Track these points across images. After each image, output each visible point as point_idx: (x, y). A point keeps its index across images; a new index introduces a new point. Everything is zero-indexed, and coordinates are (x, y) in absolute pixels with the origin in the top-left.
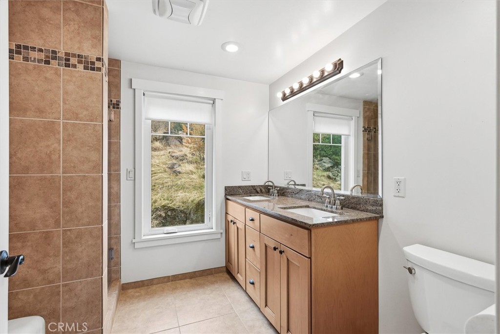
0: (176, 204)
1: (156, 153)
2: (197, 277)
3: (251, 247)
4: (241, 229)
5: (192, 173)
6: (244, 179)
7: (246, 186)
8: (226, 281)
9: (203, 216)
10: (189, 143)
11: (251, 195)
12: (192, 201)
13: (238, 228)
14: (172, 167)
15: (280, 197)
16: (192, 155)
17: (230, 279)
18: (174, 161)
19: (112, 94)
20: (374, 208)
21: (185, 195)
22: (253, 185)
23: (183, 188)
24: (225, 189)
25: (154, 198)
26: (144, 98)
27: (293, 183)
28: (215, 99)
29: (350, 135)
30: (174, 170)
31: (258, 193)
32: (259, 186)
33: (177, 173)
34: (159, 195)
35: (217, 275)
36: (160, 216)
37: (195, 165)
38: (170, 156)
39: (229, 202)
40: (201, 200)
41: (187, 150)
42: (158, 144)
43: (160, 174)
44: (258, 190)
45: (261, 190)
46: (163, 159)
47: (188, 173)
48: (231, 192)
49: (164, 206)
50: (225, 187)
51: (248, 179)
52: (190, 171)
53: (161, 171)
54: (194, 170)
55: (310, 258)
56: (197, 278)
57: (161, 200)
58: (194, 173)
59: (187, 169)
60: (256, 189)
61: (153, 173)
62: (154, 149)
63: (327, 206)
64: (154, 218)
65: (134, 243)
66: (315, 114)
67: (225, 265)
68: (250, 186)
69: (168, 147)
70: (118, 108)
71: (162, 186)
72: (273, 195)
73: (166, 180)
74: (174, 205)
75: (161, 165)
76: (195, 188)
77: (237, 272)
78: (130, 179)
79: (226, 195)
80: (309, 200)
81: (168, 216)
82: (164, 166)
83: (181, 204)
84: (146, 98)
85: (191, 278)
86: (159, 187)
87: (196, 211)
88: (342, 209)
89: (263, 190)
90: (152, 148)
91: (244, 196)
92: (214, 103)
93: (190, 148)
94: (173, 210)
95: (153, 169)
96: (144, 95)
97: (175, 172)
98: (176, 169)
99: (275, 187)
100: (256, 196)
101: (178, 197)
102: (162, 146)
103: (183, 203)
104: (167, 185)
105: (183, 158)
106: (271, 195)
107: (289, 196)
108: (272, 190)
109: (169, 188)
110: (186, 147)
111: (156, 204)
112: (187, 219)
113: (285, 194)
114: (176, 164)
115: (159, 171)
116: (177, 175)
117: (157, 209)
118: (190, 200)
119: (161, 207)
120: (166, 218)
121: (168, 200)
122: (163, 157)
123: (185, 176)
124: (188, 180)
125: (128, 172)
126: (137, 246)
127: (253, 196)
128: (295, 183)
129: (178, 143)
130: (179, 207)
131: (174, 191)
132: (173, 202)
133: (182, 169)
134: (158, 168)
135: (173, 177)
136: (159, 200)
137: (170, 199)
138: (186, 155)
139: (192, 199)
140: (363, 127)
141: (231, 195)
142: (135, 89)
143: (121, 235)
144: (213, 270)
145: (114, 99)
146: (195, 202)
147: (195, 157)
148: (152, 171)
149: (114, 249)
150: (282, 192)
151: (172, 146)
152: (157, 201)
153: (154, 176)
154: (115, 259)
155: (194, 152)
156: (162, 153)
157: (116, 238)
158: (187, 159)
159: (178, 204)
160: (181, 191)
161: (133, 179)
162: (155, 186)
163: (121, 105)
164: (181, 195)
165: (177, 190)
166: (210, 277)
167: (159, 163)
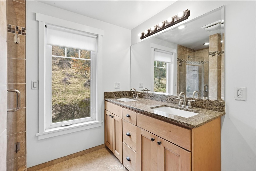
0: (68, 102)
1: (55, 72)
2: (86, 153)
3: (128, 135)
4: (119, 122)
5: (77, 83)
6: (116, 88)
7: (117, 92)
8: (106, 155)
9: (89, 112)
10: (75, 66)
11: (121, 97)
12: (78, 100)
13: (115, 120)
14: (65, 80)
15: (140, 98)
16: (77, 73)
17: (109, 153)
18: (66, 77)
19: (18, 22)
20: (218, 107)
21: (74, 96)
22: (122, 91)
23: (72, 92)
24: (105, 94)
25: (54, 98)
26: (46, 30)
27: (146, 89)
28: (98, 35)
29: (171, 63)
30: (66, 82)
31: (124, 96)
32: (125, 91)
33: (68, 83)
34: (57, 96)
35: (100, 151)
36: (58, 110)
37: (79, 79)
38: (64, 74)
39: (107, 102)
40: (84, 99)
41: (74, 71)
42: (56, 67)
43: (58, 84)
44: (125, 94)
45: (126, 94)
46: (60, 75)
47: (75, 83)
48: (108, 96)
49: (60, 104)
50: (105, 93)
51: (118, 88)
52: (76, 82)
53: (58, 82)
54: (78, 82)
55: (191, 152)
56: (86, 155)
57: (58, 100)
58: (79, 83)
59: (74, 81)
60: (123, 94)
61: (53, 84)
62: (54, 70)
63: (181, 106)
64: (54, 111)
65: (38, 136)
66: (155, 50)
67: (104, 143)
68: (120, 92)
69: (62, 69)
70: (23, 34)
71: (59, 91)
72: (136, 98)
73: (61, 88)
74: (67, 103)
75: (58, 79)
76: (79, 92)
77: (114, 150)
78: (34, 88)
79: (105, 98)
80: (162, 101)
81: (63, 109)
82: (60, 79)
83: (71, 102)
84: (47, 29)
85: (82, 155)
86: (57, 92)
87: (80, 106)
88: (192, 108)
89: (128, 94)
90: (53, 69)
91: (116, 98)
92: (97, 38)
93: (76, 69)
94: (66, 106)
95: (53, 81)
96: (46, 26)
97: (67, 83)
98: (67, 81)
99: (137, 92)
100: (124, 98)
101: (69, 98)
102: (59, 68)
103: (72, 101)
104: (62, 90)
105: (71, 75)
106: (134, 97)
107: (147, 98)
108: (134, 94)
109: (63, 92)
110: (73, 68)
111: (55, 102)
112: (75, 111)
113: (143, 96)
114: (67, 78)
115: (57, 83)
116: (68, 85)
117: (56, 106)
118: (77, 99)
119: (58, 104)
120: (62, 111)
121: (63, 99)
122: (59, 74)
123: (73, 85)
124: (75, 88)
125: (32, 83)
126: (40, 138)
127: (122, 98)
128: (147, 90)
129: (68, 67)
130: (70, 104)
131: (67, 94)
132: (66, 101)
133: (71, 81)
134: (56, 81)
135: (65, 85)
136: (57, 100)
137: (64, 99)
138: (73, 73)
139: (78, 98)
140: (178, 59)
141: (108, 98)
142: (38, 21)
143: (27, 131)
144: (97, 147)
145: (20, 26)
146: (80, 100)
147: (78, 74)
148: (53, 82)
149: (20, 143)
150: (142, 96)
151: (64, 68)
152: (56, 100)
153: (54, 85)
154: (21, 151)
155: (78, 72)
156: (59, 72)
157: (23, 134)
158: (74, 75)
159: (69, 102)
160: (71, 94)
161: (37, 88)
162: (54, 91)
163: (26, 32)
164: (71, 96)
165: (68, 94)
166: (95, 154)
167: (57, 78)
